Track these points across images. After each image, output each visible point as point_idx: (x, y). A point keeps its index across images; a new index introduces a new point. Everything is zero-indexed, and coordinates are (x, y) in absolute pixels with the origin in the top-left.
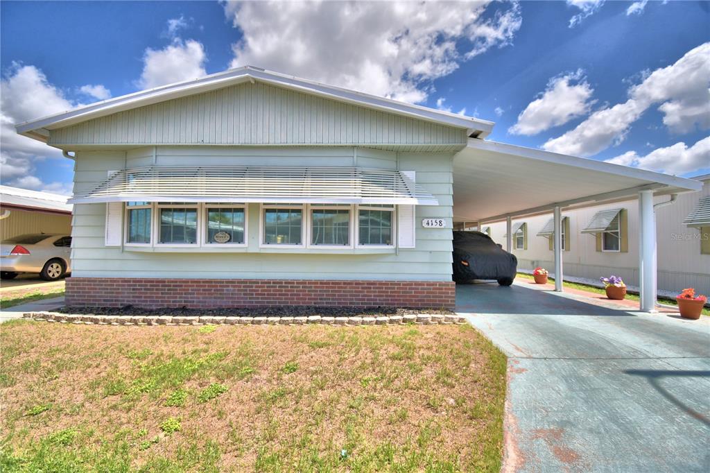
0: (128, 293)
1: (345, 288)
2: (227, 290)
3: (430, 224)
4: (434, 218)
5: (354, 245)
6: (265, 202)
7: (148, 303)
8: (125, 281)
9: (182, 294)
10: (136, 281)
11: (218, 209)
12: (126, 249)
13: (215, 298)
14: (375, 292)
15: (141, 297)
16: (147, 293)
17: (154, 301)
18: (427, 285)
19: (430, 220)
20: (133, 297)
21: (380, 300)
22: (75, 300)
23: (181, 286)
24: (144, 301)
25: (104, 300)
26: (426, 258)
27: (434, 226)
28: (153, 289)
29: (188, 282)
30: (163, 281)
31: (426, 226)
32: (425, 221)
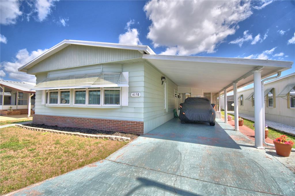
0: (45, 120)
1: (102, 122)
2: (68, 121)
3: (134, 95)
4: (135, 92)
5: (102, 104)
6: (75, 88)
7: (49, 124)
9: (57, 121)
11: (66, 91)
12: (46, 106)
13: (65, 123)
14: (112, 124)
15: (48, 121)
18: (131, 123)
19: (134, 93)
21: (113, 128)
22: (34, 121)
23: (56, 118)
25: (40, 122)
26: (132, 110)
27: (135, 96)
29: (58, 117)
30: (52, 117)
31: (132, 96)
32: (132, 94)
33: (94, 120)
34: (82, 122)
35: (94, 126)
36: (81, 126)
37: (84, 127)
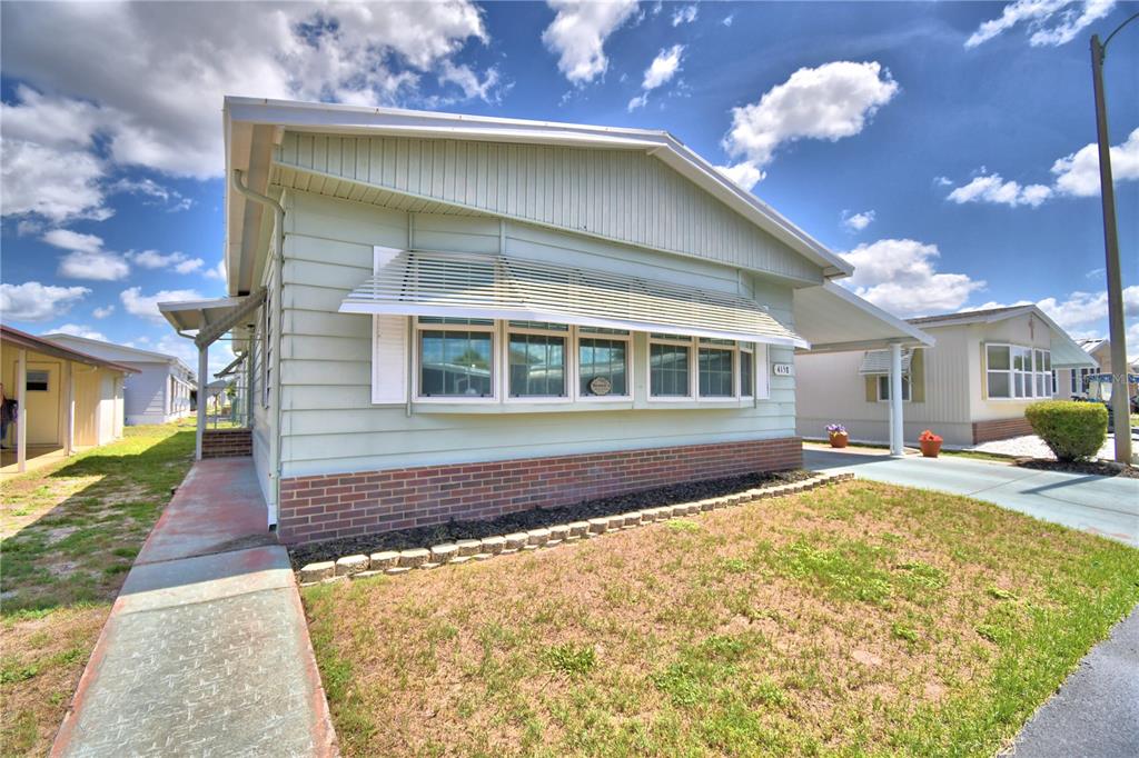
0: (432, 496)
2: (592, 471)
3: (780, 370)
7: (472, 510)
8: (425, 472)
9: (527, 485)
10: (447, 470)
12: (419, 410)
13: (577, 486)
15: (458, 500)
16: (469, 492)
17: (481, 505)
19: (780, 366)
20: (443, 502)
22: (309, 529)
23: (527, 471)
24: (464, 508)
25: (381, 518)
26: (776, 411)
27: (781, 374)
28: (479, 484)
29: (536, 464)
30: (495, 466)
31: (777, 373)
32: (776, 367)
33: (697, 449)
34: (656, 464)
35: (697, 471)
36: (655, 482)
37: (663, 481)
